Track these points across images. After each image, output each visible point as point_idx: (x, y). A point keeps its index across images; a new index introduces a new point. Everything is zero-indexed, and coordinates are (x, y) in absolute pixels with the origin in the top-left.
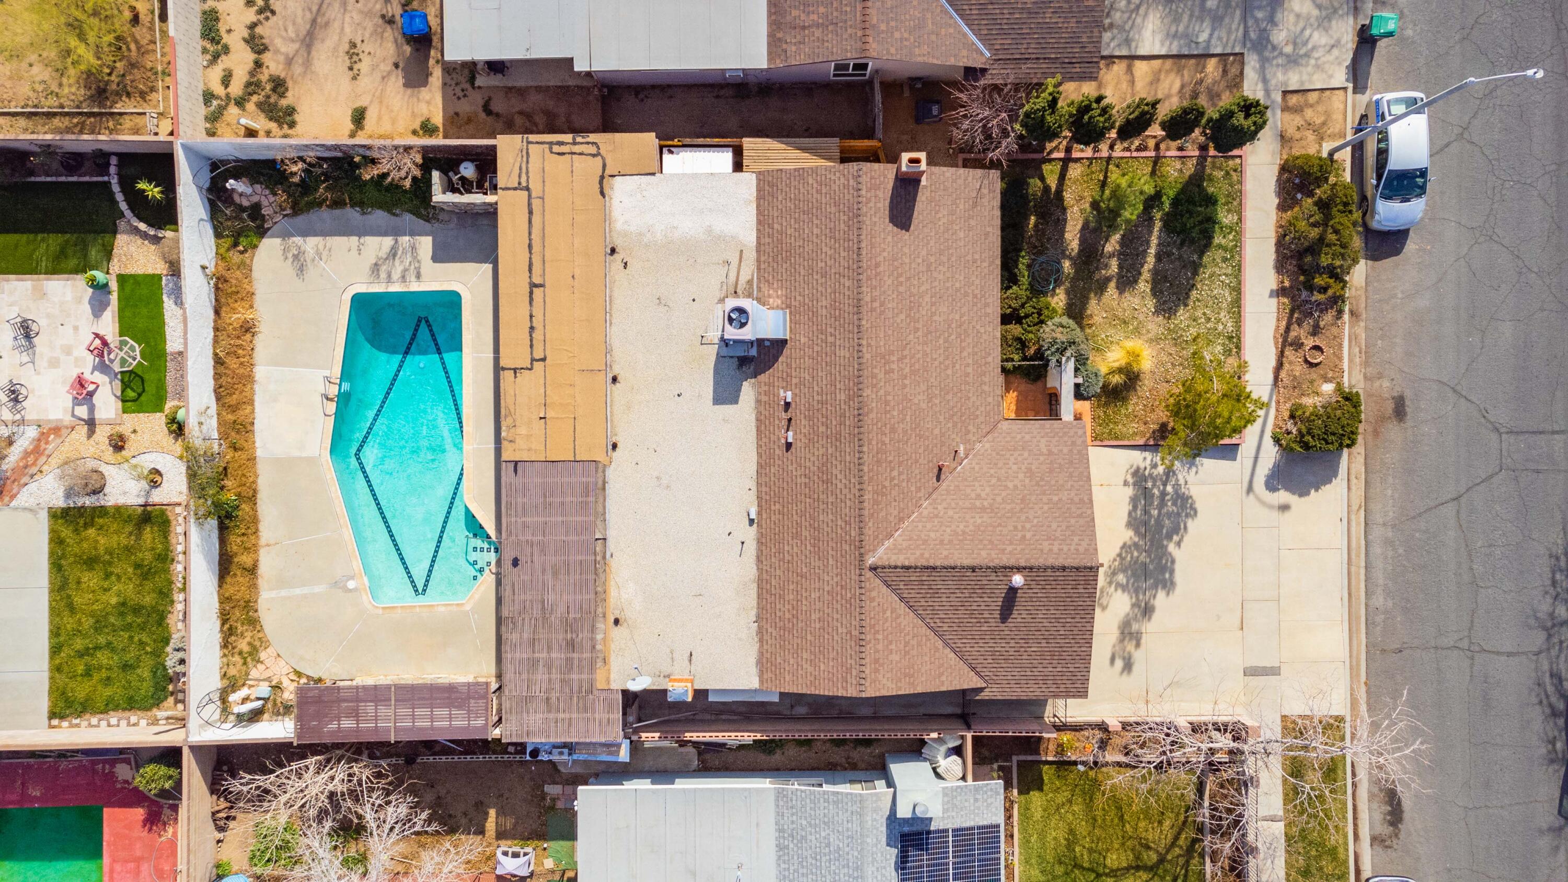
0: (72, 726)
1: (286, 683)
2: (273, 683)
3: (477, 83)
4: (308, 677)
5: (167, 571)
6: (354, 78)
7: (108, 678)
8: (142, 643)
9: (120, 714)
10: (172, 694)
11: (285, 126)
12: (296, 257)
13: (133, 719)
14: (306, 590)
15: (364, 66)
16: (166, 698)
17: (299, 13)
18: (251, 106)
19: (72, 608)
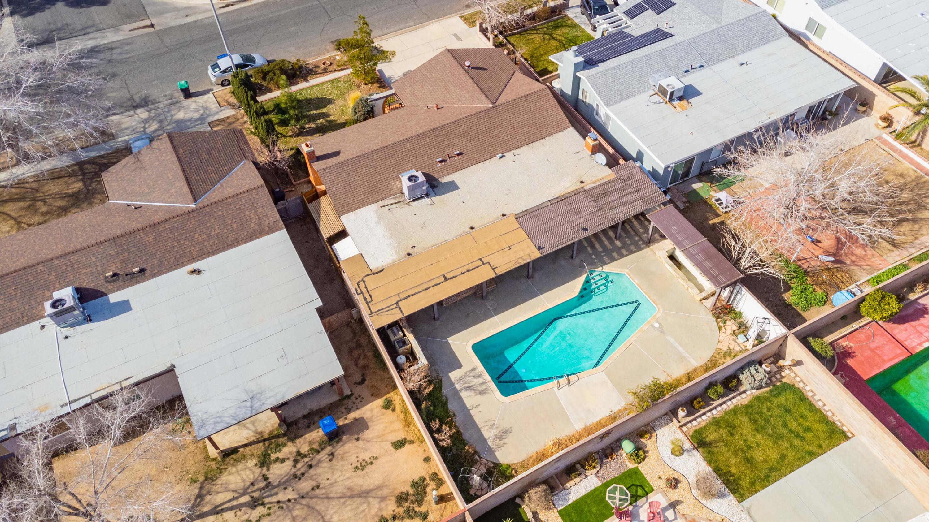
0: (843, 425)
1: (729, 331)
2: (735, 337)
3: (349, 393)
4: (718, 323)
5: (722, 418)
6: (376, 458)
7: (801, 417)
8: (769, 409)
9: (814, 402)
10: (781, 381)
11: (425, 482)
12: (501, 439)
13: (810, 394)
14: (677, 345)
15: (366, 456)
16: (785, 383)
17: (349, 508)
18: (423, 509)
19: (783, 457)
